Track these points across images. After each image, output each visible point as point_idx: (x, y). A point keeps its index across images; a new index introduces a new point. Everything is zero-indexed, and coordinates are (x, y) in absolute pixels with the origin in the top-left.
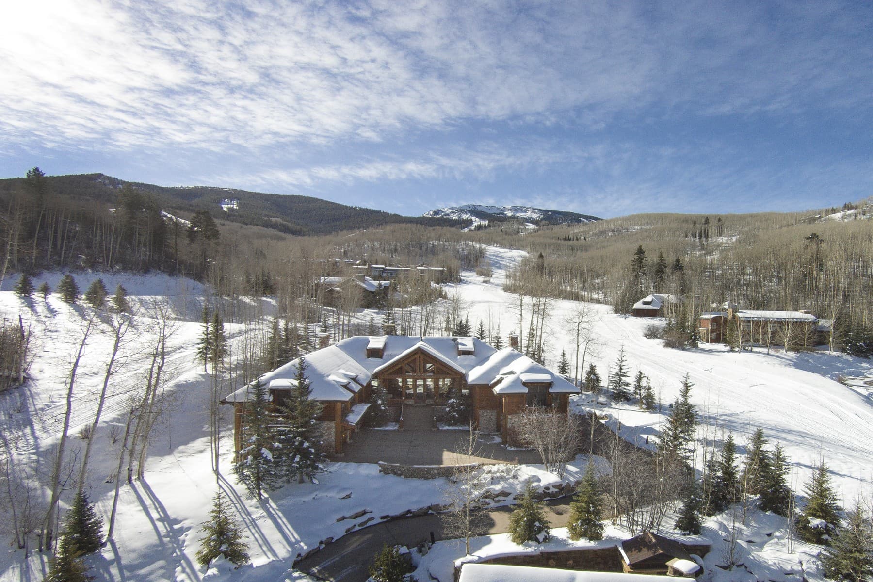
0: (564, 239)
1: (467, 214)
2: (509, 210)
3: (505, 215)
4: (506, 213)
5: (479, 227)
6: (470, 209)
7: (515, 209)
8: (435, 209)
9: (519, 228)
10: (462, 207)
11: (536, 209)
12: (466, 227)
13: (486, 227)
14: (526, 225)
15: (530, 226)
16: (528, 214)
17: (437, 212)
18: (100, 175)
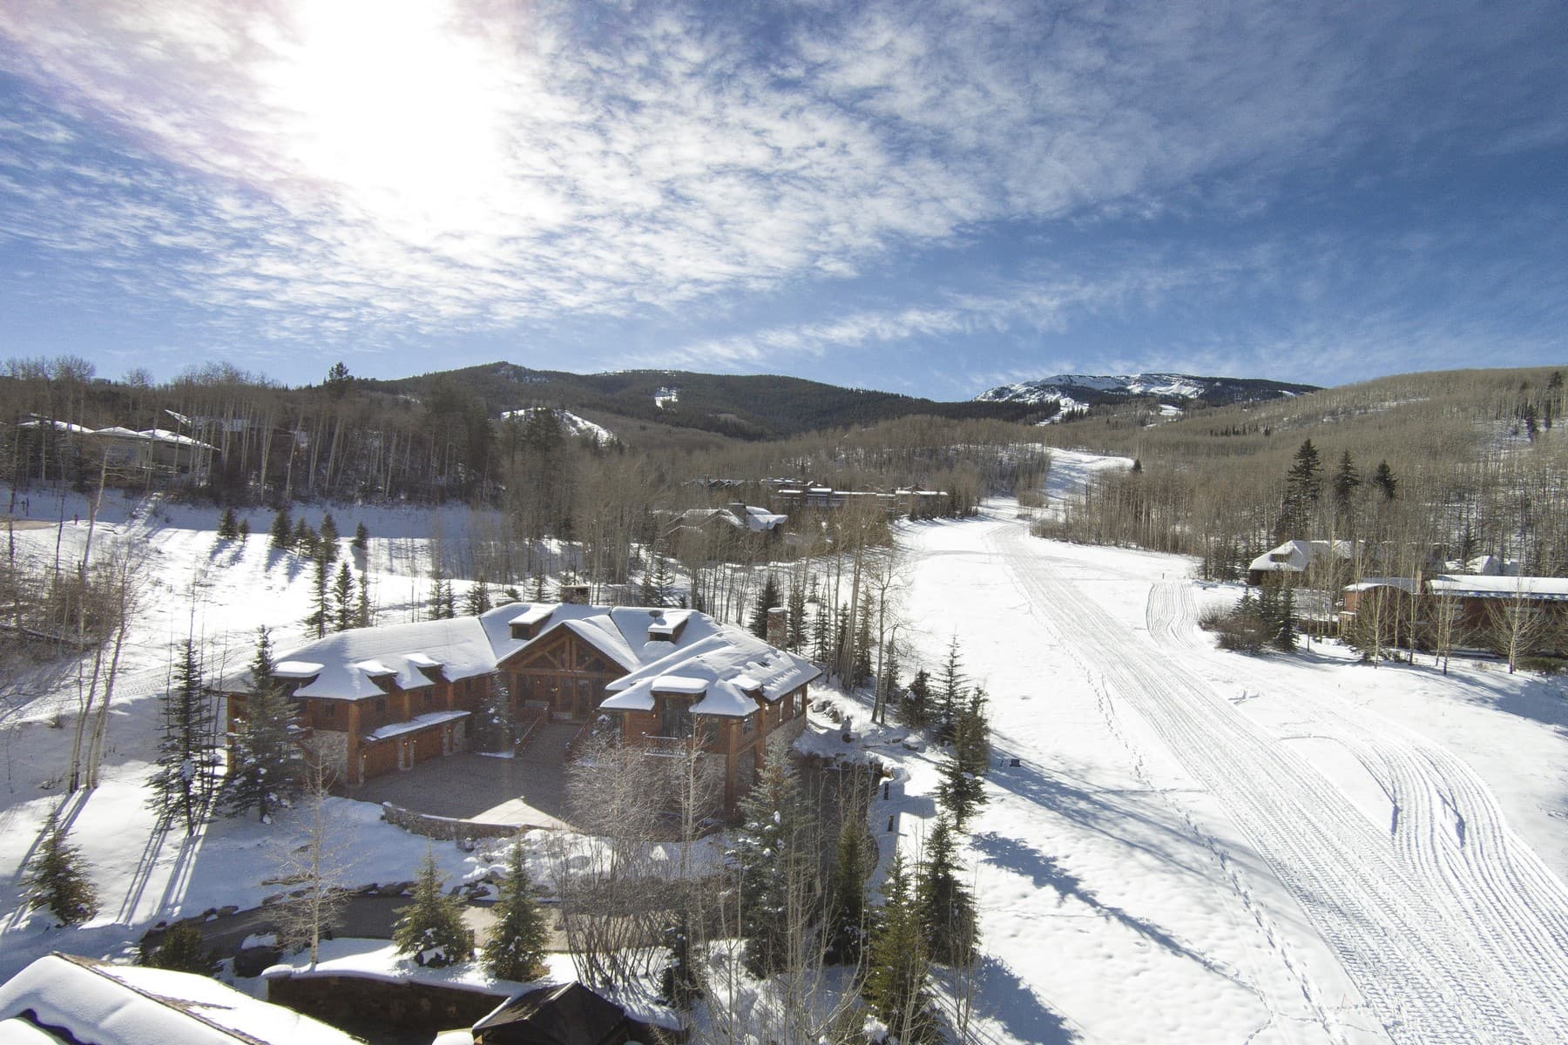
0: (1226, 433)
1: (1055, 393)
2: (1136, 381)
3: (1128, 391)
4: (1129, 388)
5: (1071, 416)
6: (1062, 383)
7: (1148, 379)
8: (997, 387)
9: (1147, 416)
10: (1047, 380)
11: (1189, 378)
12: (1047, 417)
13: (1081, 415)
14: (1162, 409)
15: (1170, 411)
16: (1175, 388)
17: (1000, 393)
18: (504, 364)
